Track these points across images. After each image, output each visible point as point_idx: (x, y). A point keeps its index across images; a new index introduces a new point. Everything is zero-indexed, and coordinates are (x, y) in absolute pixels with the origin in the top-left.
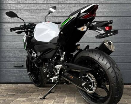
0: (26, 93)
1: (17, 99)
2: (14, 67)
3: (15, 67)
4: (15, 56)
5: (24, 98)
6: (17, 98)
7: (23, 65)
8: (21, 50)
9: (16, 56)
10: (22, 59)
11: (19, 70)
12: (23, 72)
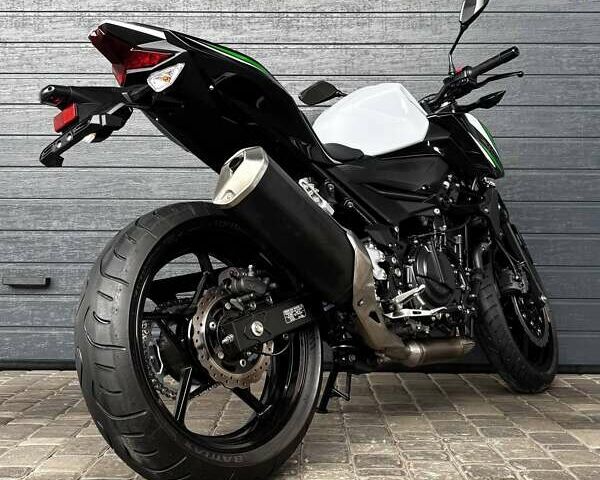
0: (63, 412)
1: (23, 444)
2: (7, 289)
3: (13, 286)
4: (12, 234)
5: (57, 436)
6: (23, 437)
7: (48, 280)
8: (41, 208)
9: (17, 234)
10: (47, 248)
11: (29, 304)
12: (52, 314)
